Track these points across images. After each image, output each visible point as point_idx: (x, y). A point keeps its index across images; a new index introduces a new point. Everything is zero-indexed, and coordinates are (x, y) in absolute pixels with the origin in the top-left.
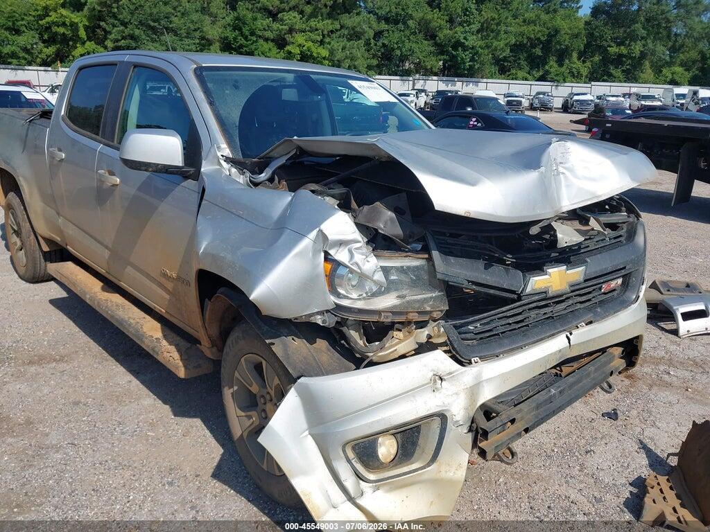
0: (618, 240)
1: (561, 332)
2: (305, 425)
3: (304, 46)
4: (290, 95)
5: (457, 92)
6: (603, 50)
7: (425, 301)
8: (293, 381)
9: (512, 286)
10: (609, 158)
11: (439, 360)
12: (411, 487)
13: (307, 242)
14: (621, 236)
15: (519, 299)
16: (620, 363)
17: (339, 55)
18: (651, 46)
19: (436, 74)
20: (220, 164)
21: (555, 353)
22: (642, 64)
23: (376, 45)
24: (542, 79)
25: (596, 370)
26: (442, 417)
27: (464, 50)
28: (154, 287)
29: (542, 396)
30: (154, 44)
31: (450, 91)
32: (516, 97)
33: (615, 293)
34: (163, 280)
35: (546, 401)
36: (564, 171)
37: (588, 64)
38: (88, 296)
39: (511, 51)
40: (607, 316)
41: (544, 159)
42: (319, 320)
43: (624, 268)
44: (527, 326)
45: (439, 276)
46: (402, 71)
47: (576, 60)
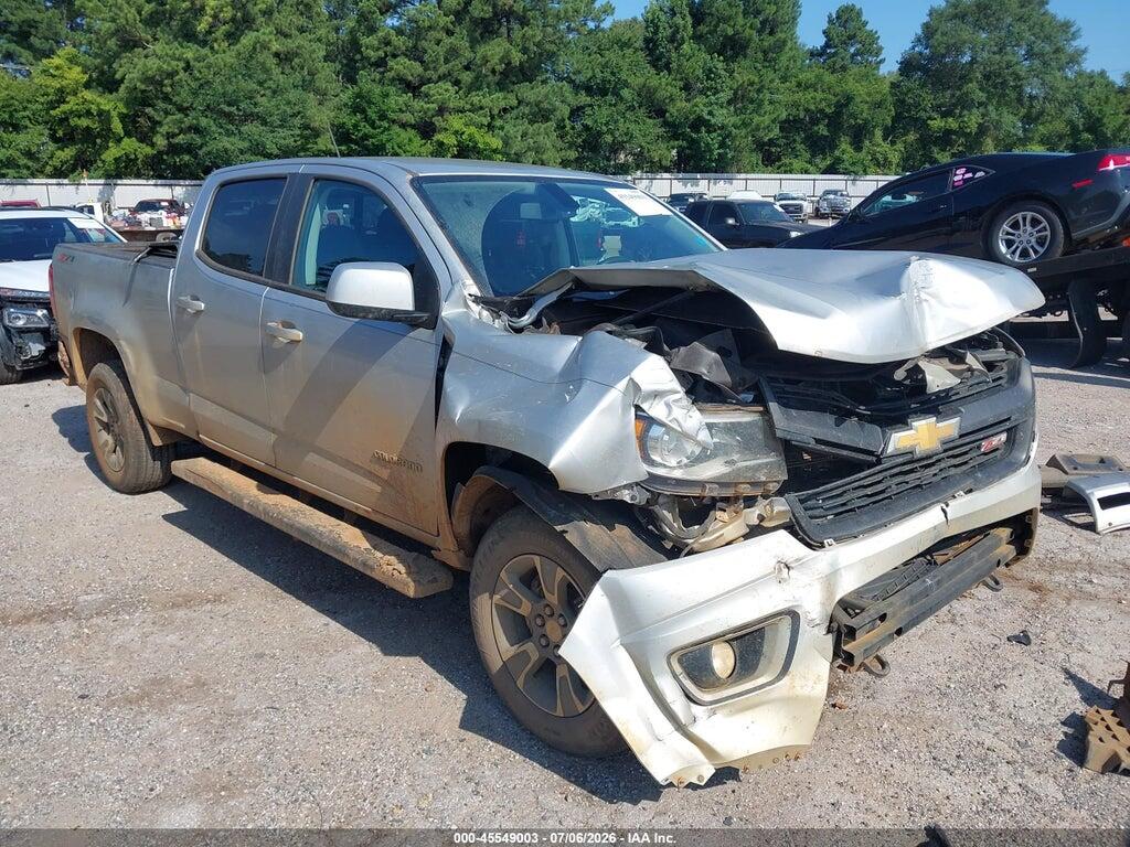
0: (999, 382)
1: (933, 503)
2: (615, 633)
3: (463, 133)
4: (530, 211)
5: (701, 195)
6: (921, 125)
7: (758, 468)
8: (596, 575)
9: (870, 445)
10: (982, 278)
11: (782, 544)
12: (757, 710)
13: (614, 395)
14: (1000, 378)
15: (879, 462)
16: (1008, 551)
17: (517, 146)
18: (993, 115)
19: (667, 170)
20: (467, 306)
21: (929, 531)
22: (981, 143)
23: (573, 128)
24: (831, 170)
25: (980, 556)
26: (793, 615)
27: (709, 132)
28: (358, 478)
29: (916, 588)
30: (231, 139)
31: (691, 195)
32: (794, 199)
33: (998, 453)
34: (376, 468)
35: (921, 593)
36: (928, 298)
37: (900, 146)
38: (246, 501)
39: (782, 129)
40: (991, 483)
41: (904, 282)
42: (626, 496)
43: (1009, 419)
44: (890, 497)
45: (779, 434)
46: (615, 166)
47: (881, 141)
